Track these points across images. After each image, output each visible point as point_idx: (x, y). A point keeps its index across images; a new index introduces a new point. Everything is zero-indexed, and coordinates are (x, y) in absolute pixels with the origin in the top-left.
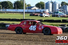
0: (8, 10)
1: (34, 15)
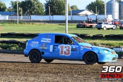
0: (34, 17)
1: (84, 27)
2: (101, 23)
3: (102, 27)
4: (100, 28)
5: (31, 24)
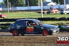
2: (63, 10)
3: (64, 13)
4: (62, 13)
5: (17, 13)
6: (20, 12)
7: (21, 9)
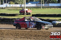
6: (52, 8)
7: (53, 6)
